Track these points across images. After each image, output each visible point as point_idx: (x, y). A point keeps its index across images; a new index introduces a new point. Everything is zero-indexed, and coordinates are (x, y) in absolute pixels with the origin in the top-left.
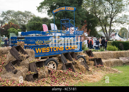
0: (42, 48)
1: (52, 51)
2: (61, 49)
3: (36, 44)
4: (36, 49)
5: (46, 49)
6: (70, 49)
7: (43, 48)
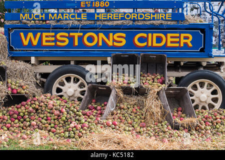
0: (42, 32)
1: (76, 44)
2: (114, 40)
3: (21, 22)
4: (22, 34)
5: (55, 36)
6: (155, 44)
7: (44, 34)
